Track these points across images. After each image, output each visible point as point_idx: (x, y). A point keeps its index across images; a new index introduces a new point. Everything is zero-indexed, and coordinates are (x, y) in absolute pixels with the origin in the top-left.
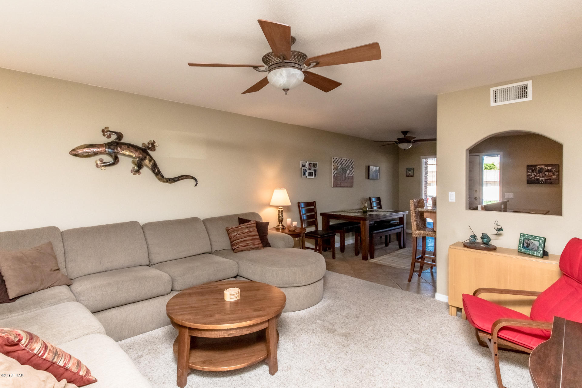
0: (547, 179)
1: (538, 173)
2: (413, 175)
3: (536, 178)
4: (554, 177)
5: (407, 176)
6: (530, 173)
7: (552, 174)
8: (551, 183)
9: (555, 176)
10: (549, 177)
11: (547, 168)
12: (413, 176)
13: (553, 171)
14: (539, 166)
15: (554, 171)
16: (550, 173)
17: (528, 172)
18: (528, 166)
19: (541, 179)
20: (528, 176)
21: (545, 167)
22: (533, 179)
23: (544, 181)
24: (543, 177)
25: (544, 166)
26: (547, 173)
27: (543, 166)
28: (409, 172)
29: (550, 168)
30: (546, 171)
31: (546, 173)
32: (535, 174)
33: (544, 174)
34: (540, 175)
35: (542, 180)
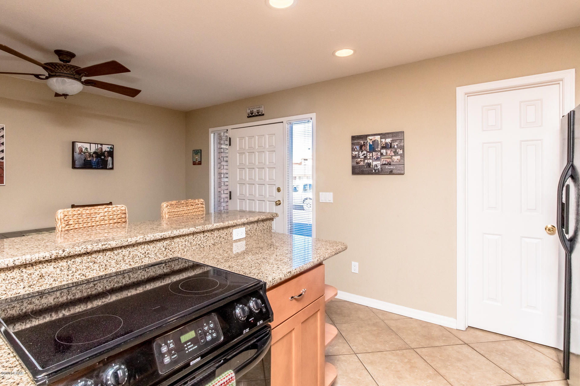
0: (385, 164)
1: (369, 152)
2: (201, 162)
3: (366, 161)
4: (396, 158)
5: (194, 164)
6: (357, 153)
7: (393, 154)
8: (391, 173)
9: (399, 157)
10: (389, 160)
11: (383, 140)
12: (200, 164)
13: (394, 147)
14: (370, 138)
15: (396, 147)
16: (389, 152)
17: (353, 150)
18: (354, 138)
19: (375, 163)
20: (354, 157)
21: (381, 138)
22: (362, 163)
23: (379, 167)
24: (378, 159)
25: (379, 137)
26: (384, 151)
27: (378, 138)
28: (196, 158)
29: (388, 140)
30: (383, 148)
31: (382, 151)
32: (364, 154)
33: (379, 154)
34: (372, 156)
35: (376, 166)
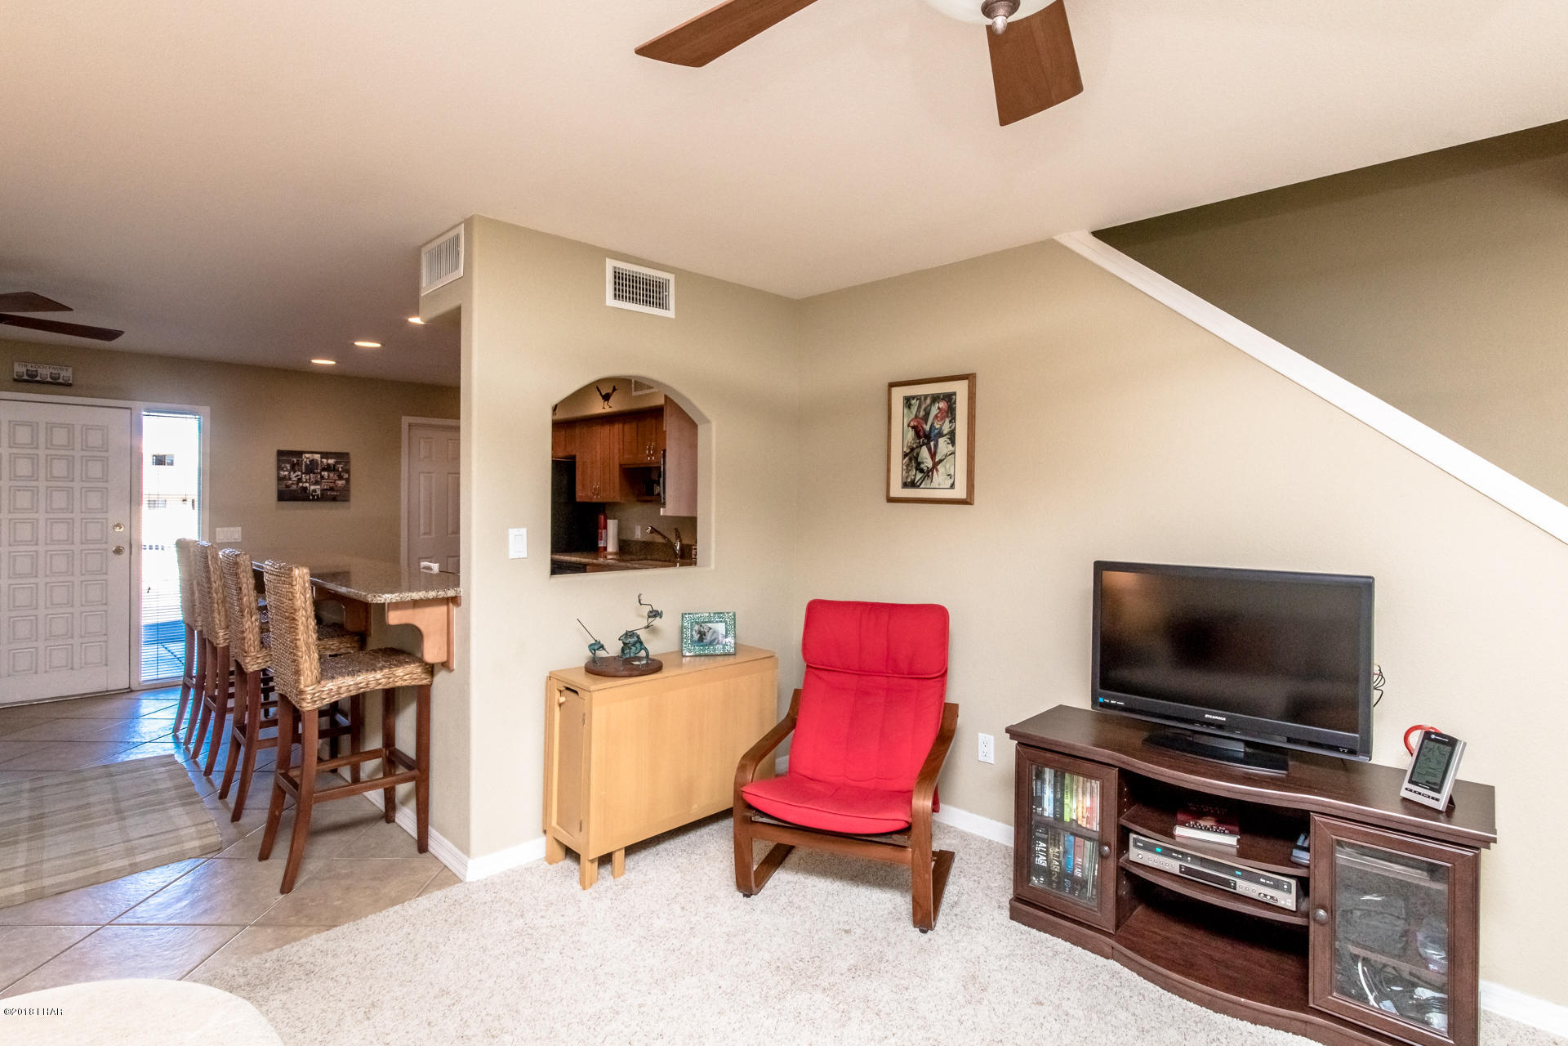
0: (326, 489)
1: (306, 473)
3: (301, 484)
4: (340, 483)
6: (286, 473)
7: (336, 477)
8: (334, 499)
9: (344, 482)
10: (332, 485)
11: (325, 461)
13: (338, 470)
14: (307, 455)
15: (340, 469)
16: (332, 475)
17: (279, 468)
18: (280, 453)
19: (312, 488)
20: (280, 479)
21: (322, 458)
22: (294, 487)
23: (319, 492)
24: (317, 483)
25: (319, 456)
26: (325, 474)
27: (317, 457)
29: (331, 461)
30: (324, 469)
31: (323, 473)
32: (298, 476)
33: (319, 476)
34: (310, 479)
35: (315, 491)
